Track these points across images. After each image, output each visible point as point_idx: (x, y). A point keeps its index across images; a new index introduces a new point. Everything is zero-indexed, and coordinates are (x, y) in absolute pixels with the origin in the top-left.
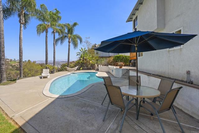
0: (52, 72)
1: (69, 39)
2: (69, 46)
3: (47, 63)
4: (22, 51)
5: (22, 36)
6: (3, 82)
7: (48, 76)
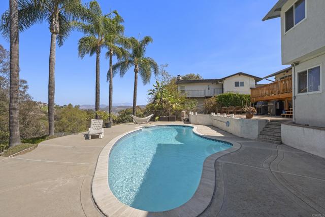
0: (106, 125)
1: (136, 66)
2: (136, 78)
3: (99, 108)
4: (54, 85)
5: (54, 57)
6: (14, 145)
7: (101, 133)
